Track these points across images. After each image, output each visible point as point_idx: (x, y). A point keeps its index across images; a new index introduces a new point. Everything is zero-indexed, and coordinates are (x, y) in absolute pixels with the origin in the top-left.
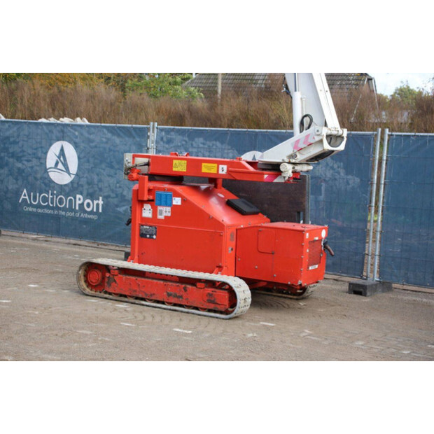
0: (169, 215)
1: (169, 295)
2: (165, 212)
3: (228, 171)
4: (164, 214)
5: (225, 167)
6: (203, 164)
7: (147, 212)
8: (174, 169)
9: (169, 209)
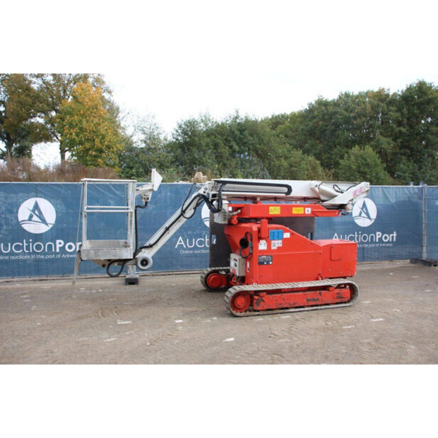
0: (281, 245)
1: (308, 301)
2: (276, 244)
3: (313, 212)
4: (277, 246)
5: (310, 209)
6: (294, 208)
7: (262, 246)
8: (271, 213)
9: (280, 241)
